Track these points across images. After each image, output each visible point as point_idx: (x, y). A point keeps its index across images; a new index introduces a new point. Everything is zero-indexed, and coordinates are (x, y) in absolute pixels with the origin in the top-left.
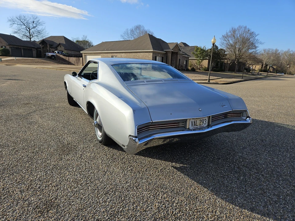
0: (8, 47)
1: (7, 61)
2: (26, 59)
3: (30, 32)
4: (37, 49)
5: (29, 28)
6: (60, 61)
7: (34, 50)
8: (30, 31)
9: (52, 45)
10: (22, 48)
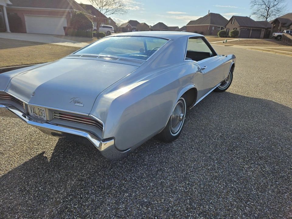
0: (238, 29)
1: (231, 42)
2: (249, 40)
3: (268, 12)
4: (266, 29)
5: (269, 7)
6: (285, 41)
7: (263, 31)
8: (268, 10)
9: (285, 24)
10: (252, 28)
